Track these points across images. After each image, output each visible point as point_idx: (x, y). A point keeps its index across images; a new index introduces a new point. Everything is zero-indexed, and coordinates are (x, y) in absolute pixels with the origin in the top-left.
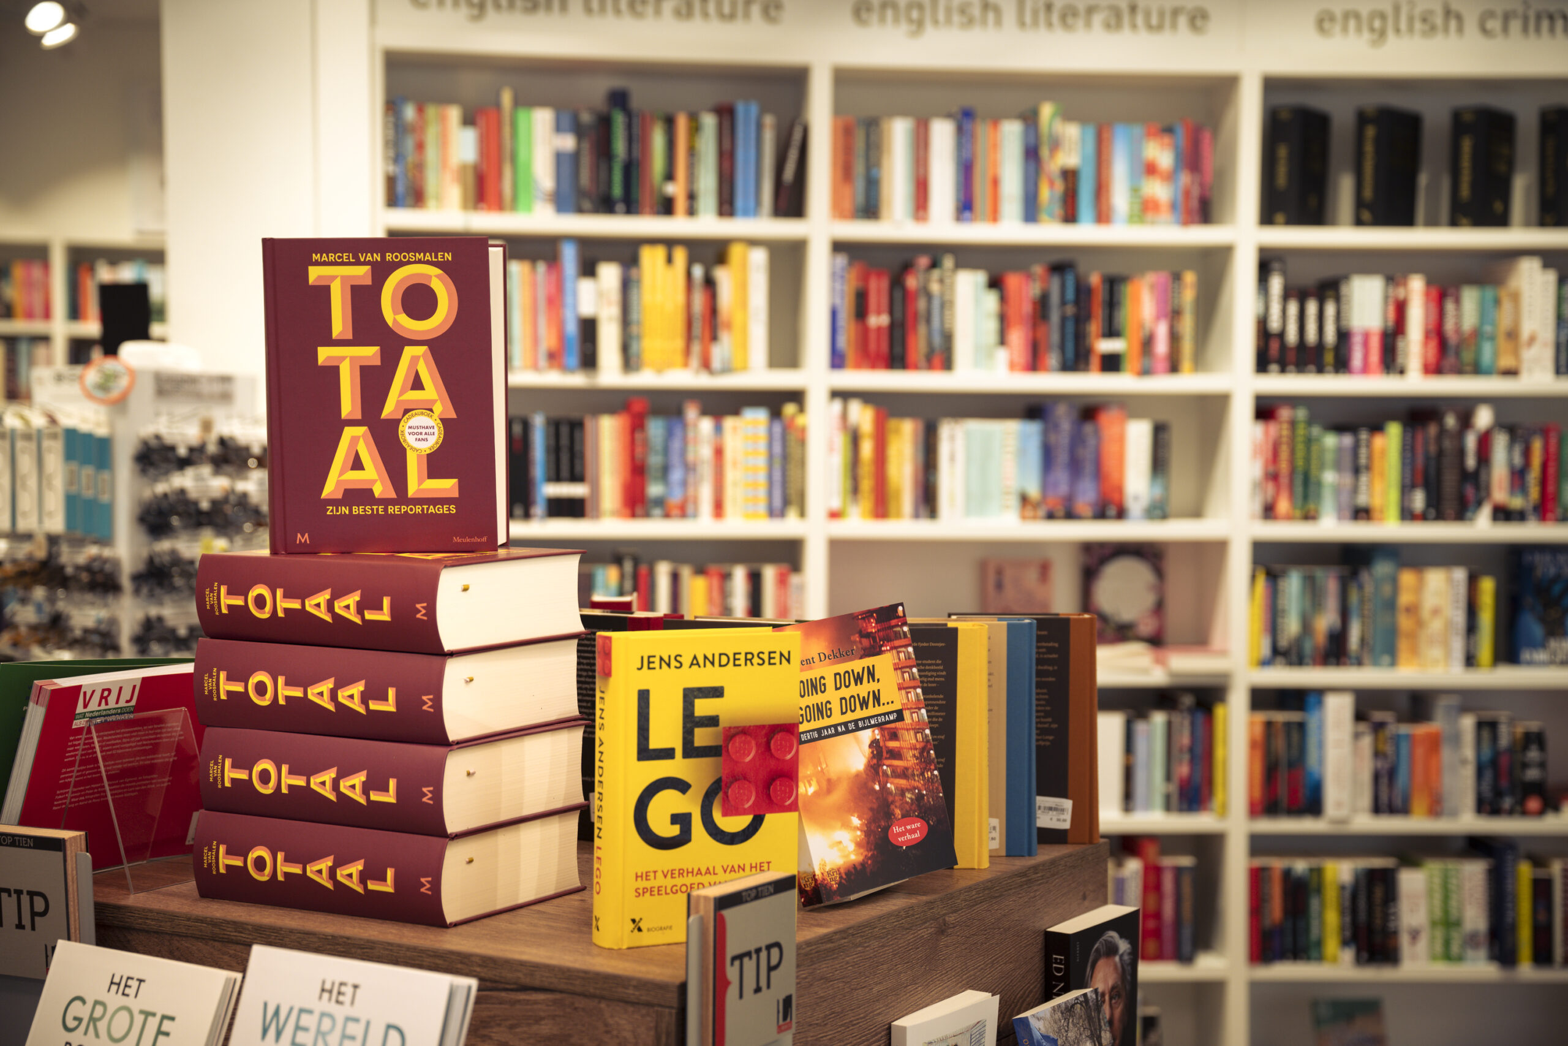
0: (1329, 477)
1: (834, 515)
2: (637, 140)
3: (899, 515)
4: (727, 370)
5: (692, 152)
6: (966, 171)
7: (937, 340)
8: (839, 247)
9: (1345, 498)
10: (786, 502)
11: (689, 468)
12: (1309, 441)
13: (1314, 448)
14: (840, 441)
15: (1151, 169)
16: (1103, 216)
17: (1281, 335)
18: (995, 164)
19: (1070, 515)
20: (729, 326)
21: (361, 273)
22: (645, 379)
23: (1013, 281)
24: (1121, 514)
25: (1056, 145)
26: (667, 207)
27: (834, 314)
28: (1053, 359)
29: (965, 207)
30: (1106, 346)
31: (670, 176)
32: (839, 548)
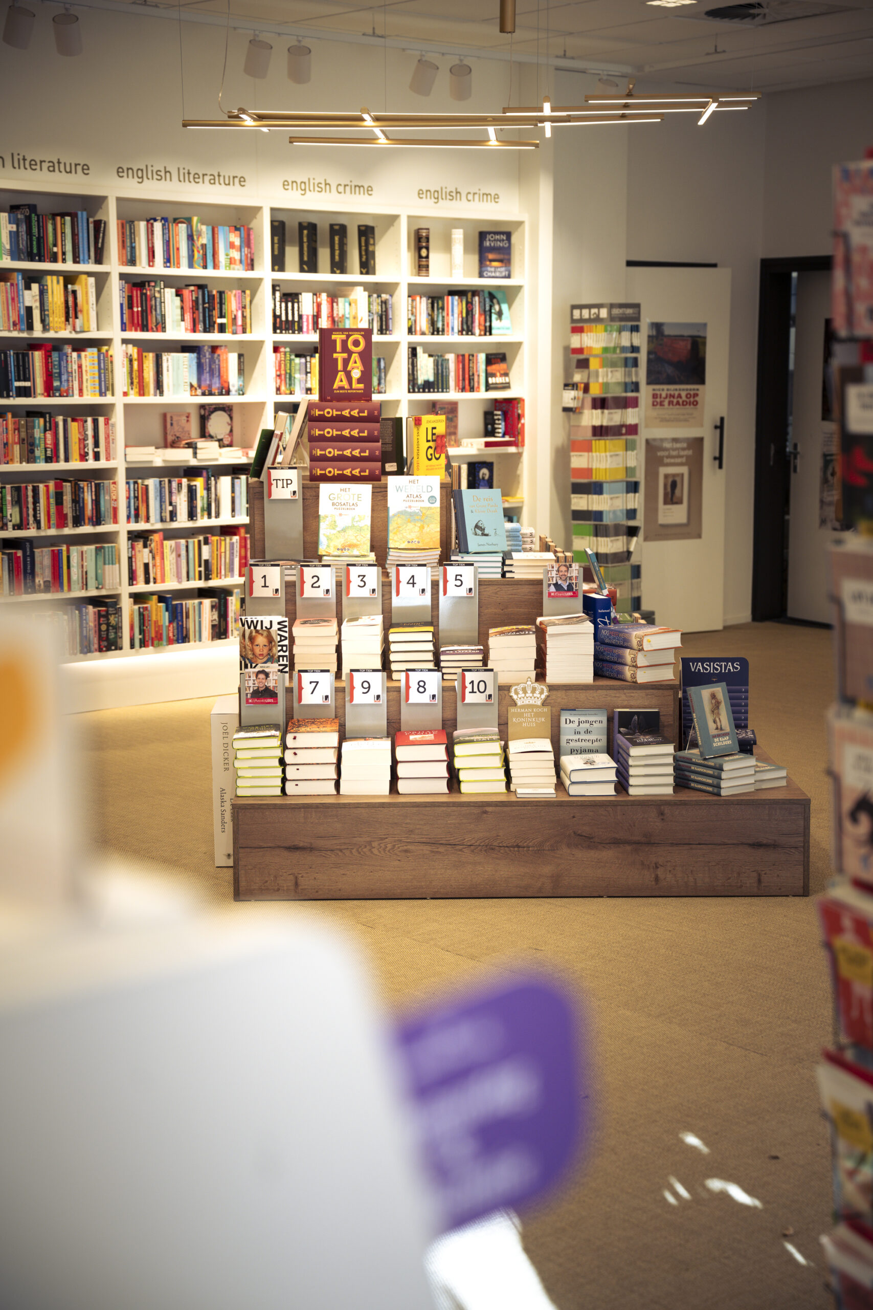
0: (297, 376)
1: (125, 394)
2: (42, 228)
3: (149, 395)
4: (82, 332)
5: (63, 233)
6: (167, 244)
7: (159, 318)
8: (122, 276)
9: (303, 385)
10: (107, 389)
11: (70, 374)
12: (291, 360)
13: (293, 363)
14: (126, 362)
15: (232, 245)
16: (216, 266)
17: (280, 316)
18: (178, 242)
19: (211, 394)
20: (81, 311)
21: (344, 337)
22: (51, 334)
23: (186, 292)
24: (228, 393)
25: (199, 235)
26: (54, 259)
27: (122, 305)
28: (200, 327)
29: (168, 261)
30: (219, 321)
31: (55, 245)
32: (127, 407)
